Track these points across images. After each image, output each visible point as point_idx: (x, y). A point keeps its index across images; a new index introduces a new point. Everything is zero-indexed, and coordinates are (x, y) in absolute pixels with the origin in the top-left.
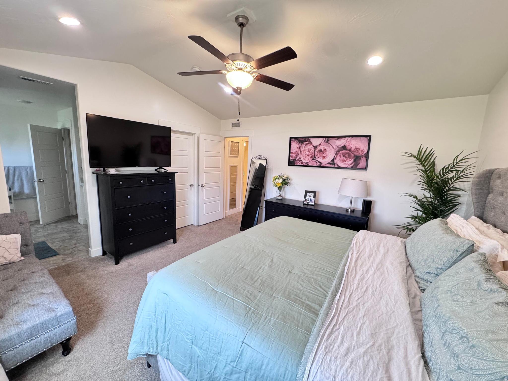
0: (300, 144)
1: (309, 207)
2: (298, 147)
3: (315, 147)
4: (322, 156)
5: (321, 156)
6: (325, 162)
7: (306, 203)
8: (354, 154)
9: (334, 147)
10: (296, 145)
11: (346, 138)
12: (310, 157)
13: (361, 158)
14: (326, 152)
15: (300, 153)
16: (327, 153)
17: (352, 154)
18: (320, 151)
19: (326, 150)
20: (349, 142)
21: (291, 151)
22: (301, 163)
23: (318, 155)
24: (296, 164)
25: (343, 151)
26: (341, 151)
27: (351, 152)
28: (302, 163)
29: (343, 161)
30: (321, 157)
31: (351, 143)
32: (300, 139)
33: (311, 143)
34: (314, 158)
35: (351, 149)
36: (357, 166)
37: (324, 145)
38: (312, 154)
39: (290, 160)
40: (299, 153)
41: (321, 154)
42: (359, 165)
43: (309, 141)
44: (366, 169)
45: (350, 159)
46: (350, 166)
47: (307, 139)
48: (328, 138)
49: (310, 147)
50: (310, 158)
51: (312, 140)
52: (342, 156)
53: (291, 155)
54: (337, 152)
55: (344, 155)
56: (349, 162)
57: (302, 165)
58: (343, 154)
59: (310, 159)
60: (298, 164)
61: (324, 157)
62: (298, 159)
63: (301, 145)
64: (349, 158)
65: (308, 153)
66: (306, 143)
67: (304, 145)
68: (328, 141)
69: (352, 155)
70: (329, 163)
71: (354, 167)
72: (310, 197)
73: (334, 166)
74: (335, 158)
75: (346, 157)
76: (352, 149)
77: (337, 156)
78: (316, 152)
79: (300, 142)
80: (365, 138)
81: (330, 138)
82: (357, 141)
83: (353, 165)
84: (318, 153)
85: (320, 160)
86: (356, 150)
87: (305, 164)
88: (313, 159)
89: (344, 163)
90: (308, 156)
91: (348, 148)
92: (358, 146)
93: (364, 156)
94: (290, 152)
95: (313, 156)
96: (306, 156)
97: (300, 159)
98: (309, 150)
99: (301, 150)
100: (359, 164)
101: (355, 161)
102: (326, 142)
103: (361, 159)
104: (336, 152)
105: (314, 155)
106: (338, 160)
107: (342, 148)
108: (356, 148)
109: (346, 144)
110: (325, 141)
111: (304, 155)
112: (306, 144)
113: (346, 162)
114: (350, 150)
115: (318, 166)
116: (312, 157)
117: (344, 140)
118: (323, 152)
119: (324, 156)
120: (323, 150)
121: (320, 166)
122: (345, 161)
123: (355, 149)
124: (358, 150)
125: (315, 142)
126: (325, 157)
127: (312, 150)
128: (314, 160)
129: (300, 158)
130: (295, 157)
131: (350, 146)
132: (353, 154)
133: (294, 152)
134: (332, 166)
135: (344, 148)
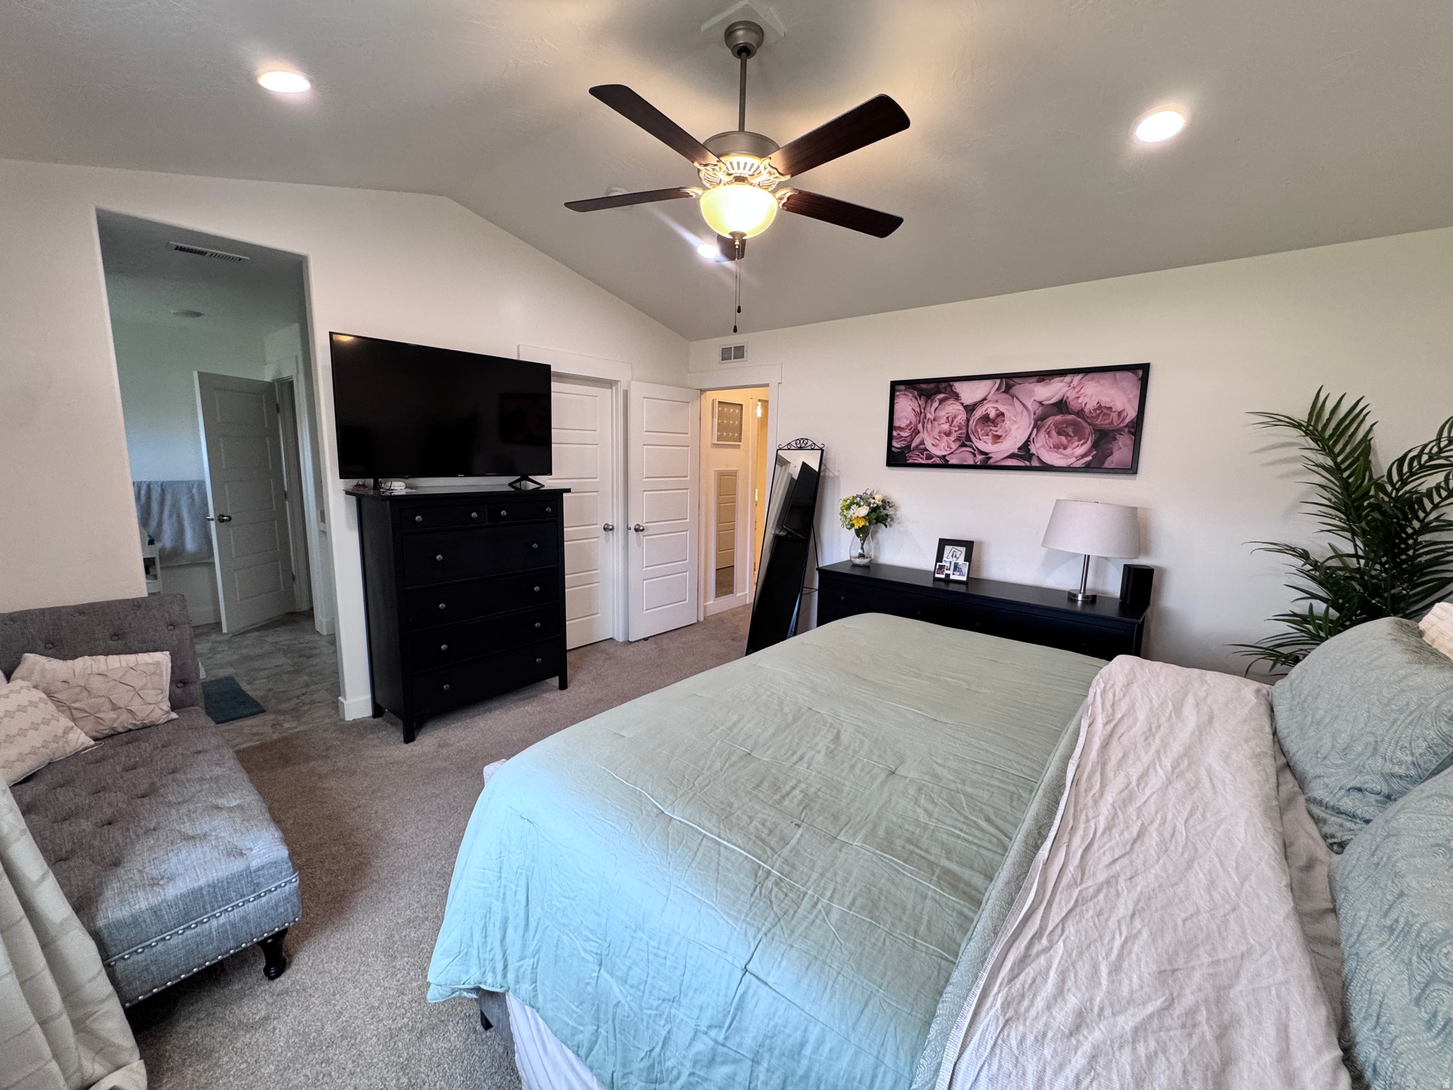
0: (922, 402)
1: (952, 587)
2: (918, 410)
3: (970, 408)
4: (990, 434)
5: (988, 435)
6: (999, 450)
7: (943, 576)
8: (1094, 425)
9: (1029, 404)
10: (911, 403)
11: (1068, 378)
12: (952, 438)
13: (1118, 436)
14: (1003, 421)
15: (923, 428)
16: (1007, 424)
17: (1085, 425)
18: (986, 419)
19: (1002, 414)
20: (1077, 390)
21: (897, 423)
22: (924, 457)
23: (979, 430)
24: (910, 461)
25: (1059, 418)
26: (1052, 417)
27: (1084, 419)
28: (930, 457)
29: (1057, 447)
30: (989, 439)
31: (1082, 391)
32: (924, 386)
33: (956, 397)
34: (965, 441)
35: (1082, 410)
36: (1104, 463)
37: (997, 401)
38: (960, 429)
39: (893, 449)
40: (920, 426)
41: (988, 429)
42: (1109, 459)
43: (948, 389)
44: (1132, 469)
45: (1079, 441)
46: (1080, 464)
47: (944, 385)
48: (1008, 382)
49: (953, 408)
50: (954, 441)
51: (958, 387)
52: (1054, 433)
53: (895, 433)
54: (1039, 423)
55: (1059, 429)
56: (1079, 450)
57: (930, 462)
58: (1056, 425)
59: (954, 446)
60: (916, 462)
61: (997, 438)
62: (917, 447)
63: (926, 403)
64: (1076, 438)
65: (946, 427)
66: (941, 396)
67: (936, 405)
68: (1008, 390)
69: (1088, 429)
70: (1012, 456)
71: (1095, 466)
72: (955, 559)
73: (1028, 464)
74: (1031, 439)
75: (1067, 435)
76: (1086, 410)
77: (1038, 431)
78: (971, 422)
80: (1129, 374)
81: (1014, 379)
82: (1102, 385)
83: (1089, 458)
84: (979, 424)
85: (985, 445)
86: (1098, 412)
87: (938, 461)
88: (963, 445)
89: (1061, 453)
90: (948, 434)
91: (1074, 405)
92: (1106, 401)
93: (1127, 429)
94: (891, 427)
95: (964, 435)
96: (940, 437)
97: (922, 447)
98: (950, 419)
99: (925, 417)
100: (1111, 454)
101: (1095, 445)
102: (1004, 392)
103: (1115, 439)
104: (1036, 421)
105: (964, 431)
106: (1043, 446)
107: (1055, 409)
108: (1100, 407)
109: (1068, 394)
110: (998, 389)
111: (935, 433)
112: (941, 401)
113: (1069, 451)
114: (1080, 413)
115: (978, 463)
116: (958, 439)
117: (1062, 382)
118: (993, 422)
119: (998, 433)
120: (992, 414)
121: (986, 464)
122: (1065, 448)
123: (1095, 410)
124: (1105, 411)
125: (970, 393)
126: (999, 437)
127: (959, 417)
128: (966, 446)
129: (922, 443)
130: (909, 439)
131: (1080, 401)
132: (1090, 424)
133: (903, 425)
134: (1023, 465)
135: (1061, 406)
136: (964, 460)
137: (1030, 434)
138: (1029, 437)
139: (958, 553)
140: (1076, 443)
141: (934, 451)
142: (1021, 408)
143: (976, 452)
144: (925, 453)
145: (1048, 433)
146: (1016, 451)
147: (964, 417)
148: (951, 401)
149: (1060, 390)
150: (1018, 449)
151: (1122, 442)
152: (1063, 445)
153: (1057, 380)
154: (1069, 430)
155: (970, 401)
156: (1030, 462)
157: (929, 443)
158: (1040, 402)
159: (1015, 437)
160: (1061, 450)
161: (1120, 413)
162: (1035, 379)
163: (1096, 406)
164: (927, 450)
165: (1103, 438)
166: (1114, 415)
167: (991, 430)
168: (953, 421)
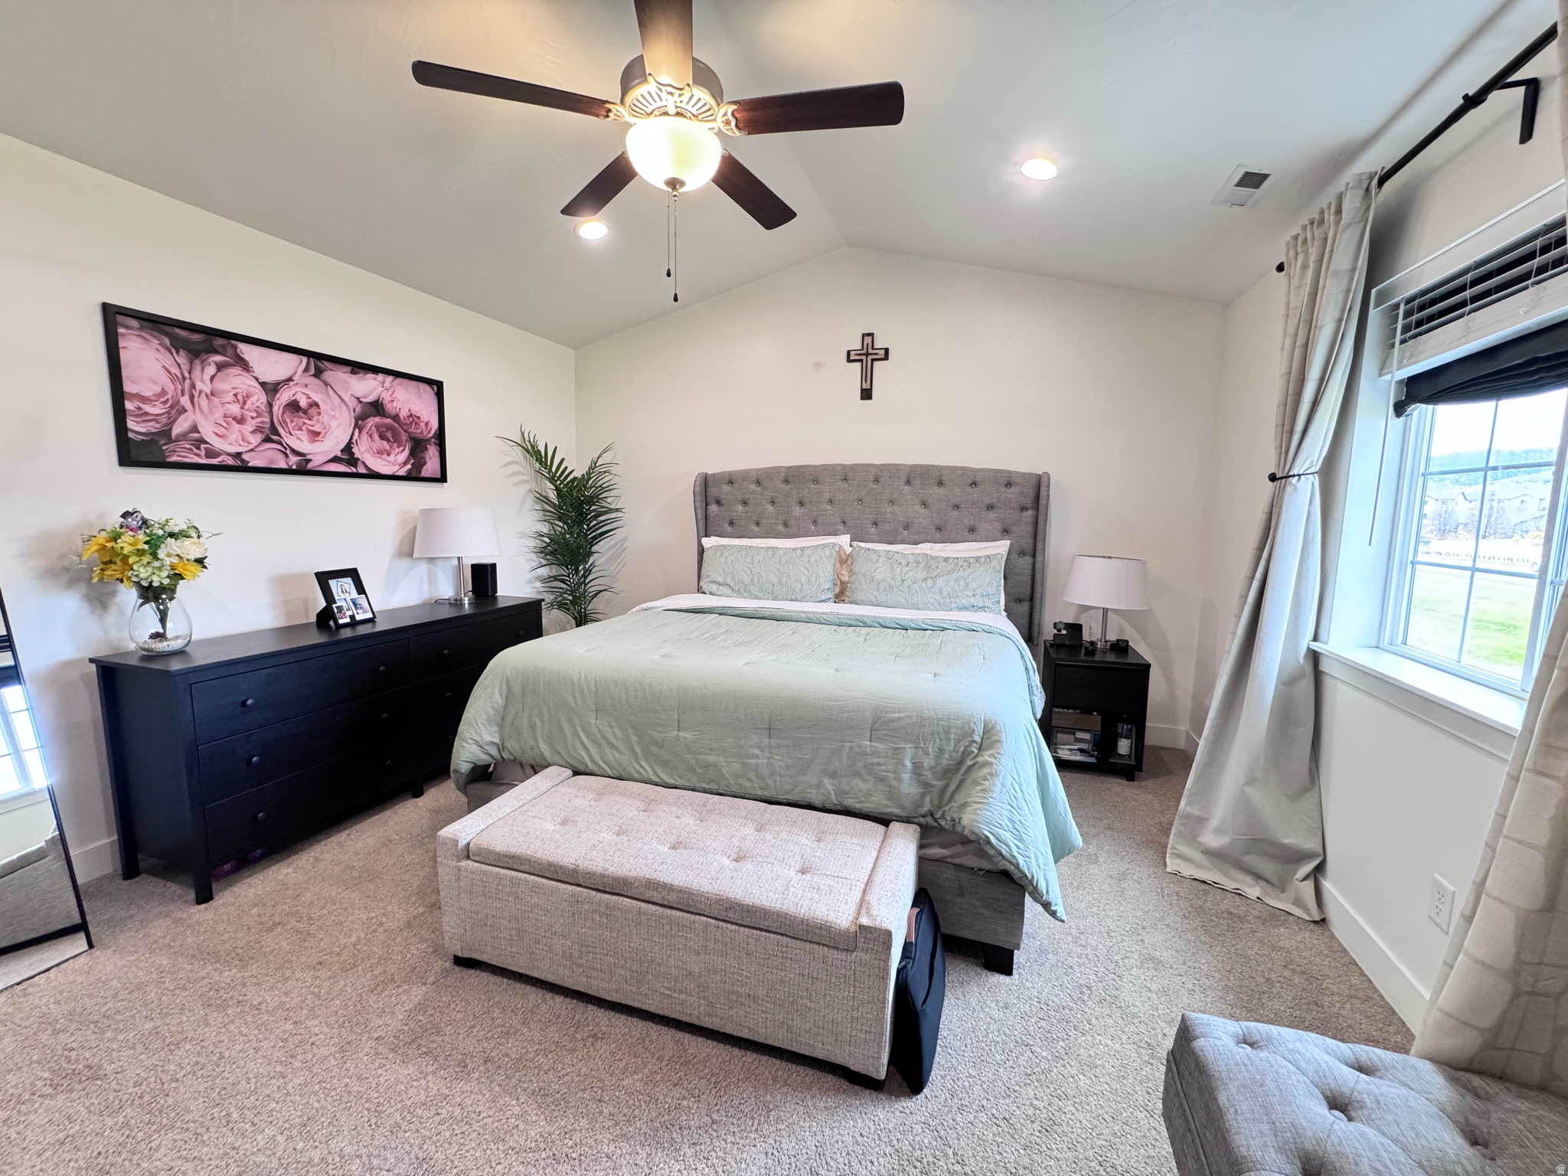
0: (182, 359)
2: (175, 371)
3: (269, 387)
4: (304, 428)
5: (300, 429)
6: (320, 452)
8: (409, 433)
9: (346, 398)
10: (158, 356)
11: (380, 377)
12: (248, 427)
13: (428, 446)
14: (319, 414)
15: (192, 403)
16: (325, 418)
17: (402, 431)
18: (293, 406)
19: (316, 405)
20: (390, 392)
21: (128, 387)
22: (203, 453)
23: (288, 421)
24: (174, 459)
25: (377, 419)
26: (372, 418)
27: (399, 425)
28: (211, 454)
29: (380, 452)
30: (303, 435)
31: (394, 396)
32: (183, 333)
33: (245, 366)
34: (271, 434)
35: (397, 415)
36: (421, 472)
37: (306, 386)
38: (259, 415)
39: (130, 435)
40: (185, 401)
41: (300, 421)
42: (425, 468)
43: (230, 351)
44: (442, 478)
45: (399, 447)
46: (402, 472)
47: (219, 342)
48: (319, 362)
49: (236, 381)
50: (252, 432)
51: (247, 351)
52: (376, 436)
53: (129, 405)
55: (381, 433)
56: (397, 460)
57: (215, 461)
59: (255, 440)
60: (186, 460)
61: (315, 435)
62: (184, 436)
63: (191, 364)
64: (396, 444)
65: (235, 409)
66: (218, 358)
67: (211, 370)
69: (404, 437)
70: (335, 460)
71: (415, 476)
73: (354, 470)
74: (354, 441)
75: (388, 441)
76: (401, 416)
77: (360, 432)
78: (275, 409)
79: (177, 345)
80: (427, 387)
81: (326, 363)
82: (410, 393)
83: (409, 466)
85: (303, 445)
86: (410, 419)
87: (230, 462)
88: (267, 440)
89: (384, 460)
90: (241, 421)
91: (390, 408)
92: (416, 410)
93: (433, 440)
94: (118, 393)
95: (268, 426)
96: (228, 423)
97: (196, 435)
98: (240, 398)
99: (193, 386)
100: (425, 463)
101: (412, 454)
102: (313, 375)
103: (426, 449)
104: (357, 419)
105: (267, 420)
107: (372, 408)
108: (411, 415)
109: (384, 395)
110: (306, 370)
111: (218, 415)
112: (220, 367)
113: (392, 458)
114: (396, 418)
115: (294, 467)
116: (258, 430)
117: (375, 379)
118: (305, 412)
119: (316, 428)
120: (303, 403)
121: (303, 469)
122: (389, 455)
123: (408, 417)
124: (416, 419)
125: (270, 366)
126: (317, 434)
127: (254, 399)
128: (273, 441)
129: (195, 429)
130: (163, 420)
131: (395, 404)
132: (405, 431)
133: (147, 393)
134: (349, 471)
135: (376, 407)
136: (273, 462)
137: (353, 435)
138: (351, 438)
139: (347, 587)
140: (397, 450)
141: (218, 444)
142: (337, 401)
143: (288, 452)
144: (202, 446)
145: (371, 436)
146: (339, 454)
147: (263, 398)
148: (237, 370)
149: (375, 389)
150: (342, 451)
151: (432, 452)
152: (386, 451)
153: (370, 376)
154: (389, 435)
155: (270, 377)
156: (356, 468)
157: (207, 432)
158: (358, 398)
159: (337, 437)
160: (385, 456)
161: (427, 424)
162: (349, 369)
163: (409, 414)
164: (206, 443)
165: (418, 447)
166: (422, 425)
167: (304, 423)
168: (245, 403)
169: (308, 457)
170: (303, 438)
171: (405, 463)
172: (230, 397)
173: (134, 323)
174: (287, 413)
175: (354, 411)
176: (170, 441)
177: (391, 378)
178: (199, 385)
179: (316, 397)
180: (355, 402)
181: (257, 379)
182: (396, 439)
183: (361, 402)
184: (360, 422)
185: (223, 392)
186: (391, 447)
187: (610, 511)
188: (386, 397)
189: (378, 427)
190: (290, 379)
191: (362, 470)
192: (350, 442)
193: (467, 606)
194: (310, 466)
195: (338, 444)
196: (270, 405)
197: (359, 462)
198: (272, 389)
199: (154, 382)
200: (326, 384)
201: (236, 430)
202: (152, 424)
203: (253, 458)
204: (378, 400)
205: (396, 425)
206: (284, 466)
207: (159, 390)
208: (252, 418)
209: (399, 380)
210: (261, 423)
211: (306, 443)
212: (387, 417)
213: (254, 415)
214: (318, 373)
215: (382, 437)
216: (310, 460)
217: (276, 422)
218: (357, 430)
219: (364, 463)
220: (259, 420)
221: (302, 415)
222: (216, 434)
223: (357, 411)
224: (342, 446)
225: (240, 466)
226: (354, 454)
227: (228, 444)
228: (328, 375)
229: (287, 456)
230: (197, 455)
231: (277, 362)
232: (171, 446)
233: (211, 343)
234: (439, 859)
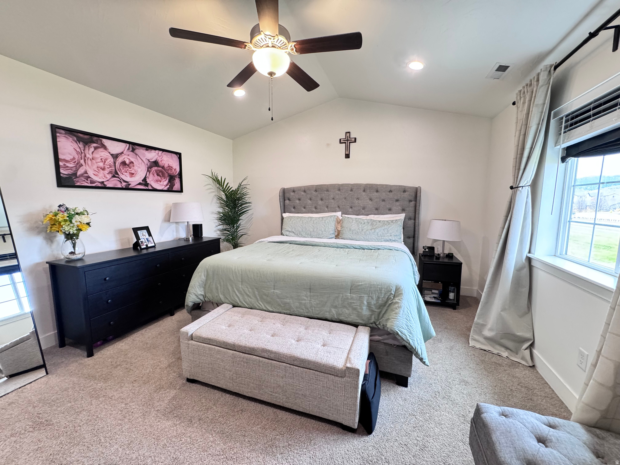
0: (81, 145)
2: (78, 150)
4: (128, 172)
6: (135, 181)
8: (168, 173)
9: (144, 160)
11: (157, 151)
12: (107, 171)
15: (85, 163)
17: (165, 172)
18: (124, 163)
20: (161, 157)
21: (61, 156)
22: (89, 182)
23: (122, 169)
24: (78, 184)
26: (154, 168)
28: (92, 182)
29: (157, 181)
32: (80, 135)
33: (105, 147)
34: (115, 174)
36: (173, 188)
37: (129, 155)
38: (111, 167)
39: (61, 175)
40: (82, 161)
43: (99, 142)
44: (181, 191)
47: (95, 138)
50: (108, 174)
51: (105, 141)
52: (155, 175)
53: (61, 164)
55: (157, 173)
56: (163, 184)
57: (94, 185)
59: (109, 176)
60: (83, 185)
62: (82, 175)
63: (85, 147)
64: (163, 178)
65: (101, 164)
66: (95, 145)
67: (92, 149)
69: (166, 175)
70: (140, 184)
71: (170, 190)
75: (160, 176)
76: (165, 167)
78: (117, 164)
79: (79, 140)
80: (175, 155)
81: (136, 146)
82: (168, 157)
87: (100, 185)
89: (159, 184)
90: (103, 169)
93: (178, 176)
94: (57, 159)
95: (114, 171)
96: (98, 170)
97: (86, 175)
98: (103, 160)
99: (85, 156)
100: (174, 185)
101: (169, 181)
102: (131, 151)
103: (175, 179)
105: (114, 169)
106: (152, 180)
107: (154, 164)
111: (95, 167)
112: (96, 148)
120: (127, 162)
121: (128, 188)
124: (171, 168)
126: (133, 174)
127: (108, 160)
128: (116, 177)
129: (86, 172)
130: (74, 169)
131: (163, 162)
133: (68, 159)
134: (145, 188)
136: (116, 185)
137: (146, 174)
138: (146, 176)
139: (144, 233)
140: (164, 180)
141: (95, 178)
142: (140, 161)
143: (122, 181)
144: (89, 179)
145: (153, 174)
146: (141, 182)
147: (112, 160)
148: (102, 150)
149: (155, 156)
150: (142, 181)
151: (177, 181)
152: (159, 180)
153: (153, 151)
154: (160, 174)
155: (114, 152)
156: (148, 187)
157: (91, 173)
158: (148, 160)
159: (140, 175)
160: (159, 182)
161: (175, 170)
162: (145, 148)
163: (168, 166)
164: (90, 178)
165: (171, 179)
166: (173, 170)
168: (105, 162)
169: (129, 183)
170: (127, 175)
171: (167, 185)
172: (99, 160)
173: (63, 132)
174: (121, 166)
175: (147, 165)
176: (77, 177)
177: (161, 152)
178: (88, 156)
179: (132, 160)
180: (147, 161)
181: (110, 153)
182: (163, 175)
183: (150, 161)
184: (149, 169)
185: (96, 158)
186: (161, 179)
187: (246, 203)
188: (159, 160)
189: (156, 171)
190: (122, 153)
191: (150, 188)
192: (145, 177)
193: (191, 241)
194: (130, 186)
195: (141, 178)
196: (115, 163)
197: (149, 185)
198: (115, 157)
199: (70, 154)
200: (136, 154)
201: (102, 173)
202: (69, 171)
203: (108, 183)
204: (156, 161)
205: (163, 170)
206: (120, 186)
207: (72, 157)
208: (108, 168)
209: (164, 153)
210: (112, 170)
211: (129, 177)
212: (160, 167)
213: (109, 167)
214: (133, 150)
215: (158, 175)
216: (130, 184)
217: (117, 169)
218: (148, 172)
219: (151, 185)
220: (111, 169)
221: (127, 167)
222: (94, 174)
223: (148, 165)
224: (142, 178)
225: (103, 187)
226: (147, 182)
227: (98, 179)
228: (137, 151)
229: (121, 183)
230: (87, 183)
231: (118, 146)
232: (77, 179)
233: (92, 139)
234: (181, 340)
